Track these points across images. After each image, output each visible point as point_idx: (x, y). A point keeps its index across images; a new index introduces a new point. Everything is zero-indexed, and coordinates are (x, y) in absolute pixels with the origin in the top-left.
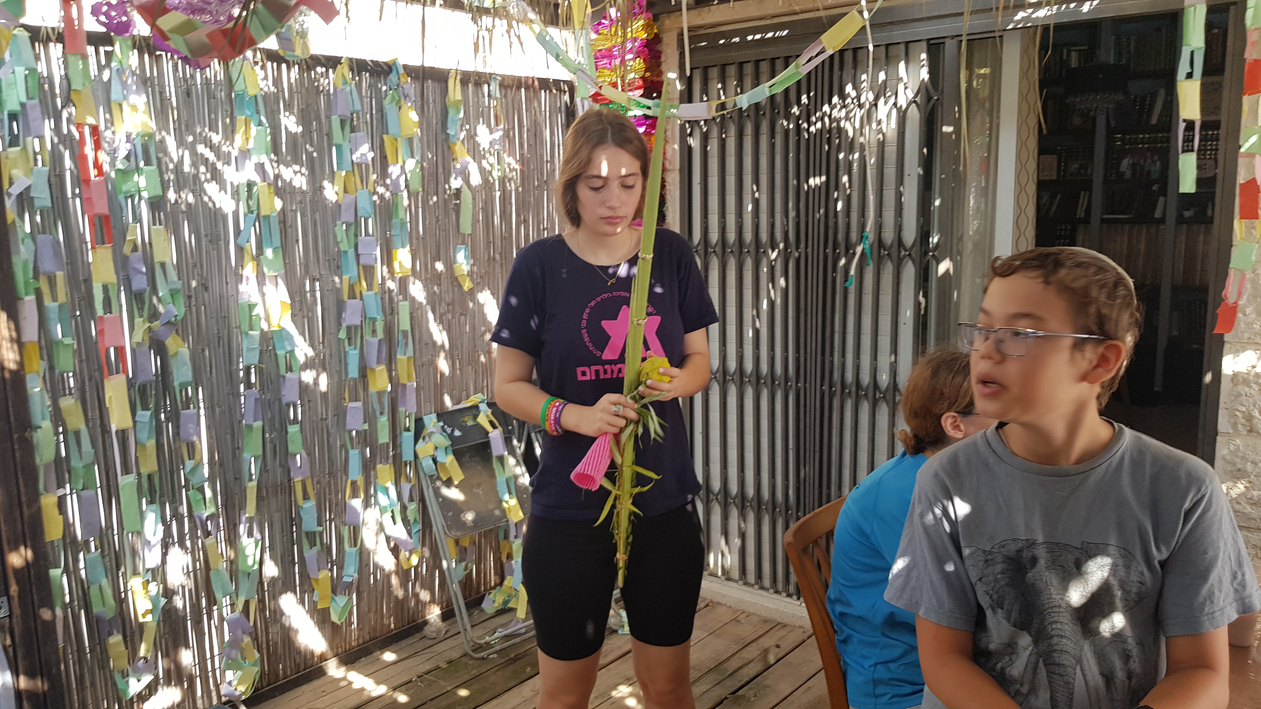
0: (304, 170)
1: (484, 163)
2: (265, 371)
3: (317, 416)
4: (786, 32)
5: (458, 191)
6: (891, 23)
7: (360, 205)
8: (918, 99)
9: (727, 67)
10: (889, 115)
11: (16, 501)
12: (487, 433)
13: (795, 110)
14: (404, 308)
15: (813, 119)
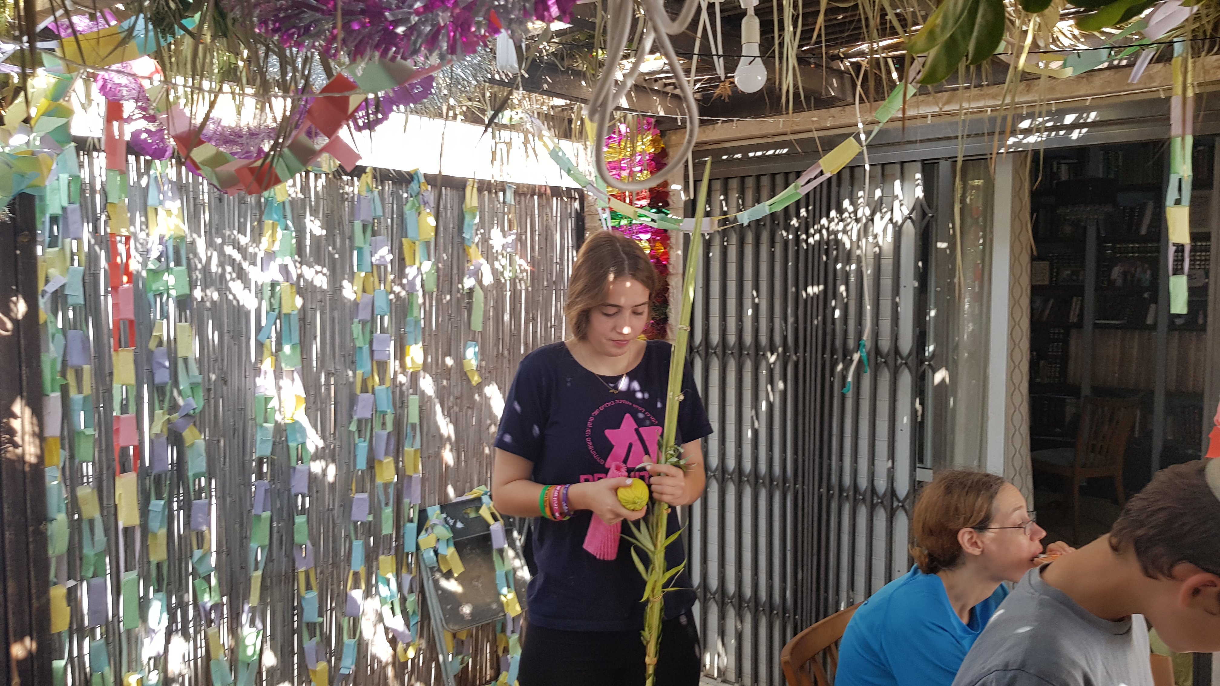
0: (325, 270)
1: (497, 265)
2: (276, 462)
3: (324, 507)
4: (785, 151)
5: (471, 290)
6: (887, 145)
7: (377, 304)
8: (913, 216)
9: (730, 180)
10: (885, 230)
11: (26, 593)
12: (488, 525)
13: (794, 222)
14: (414, 402)
15: (812, 231)
